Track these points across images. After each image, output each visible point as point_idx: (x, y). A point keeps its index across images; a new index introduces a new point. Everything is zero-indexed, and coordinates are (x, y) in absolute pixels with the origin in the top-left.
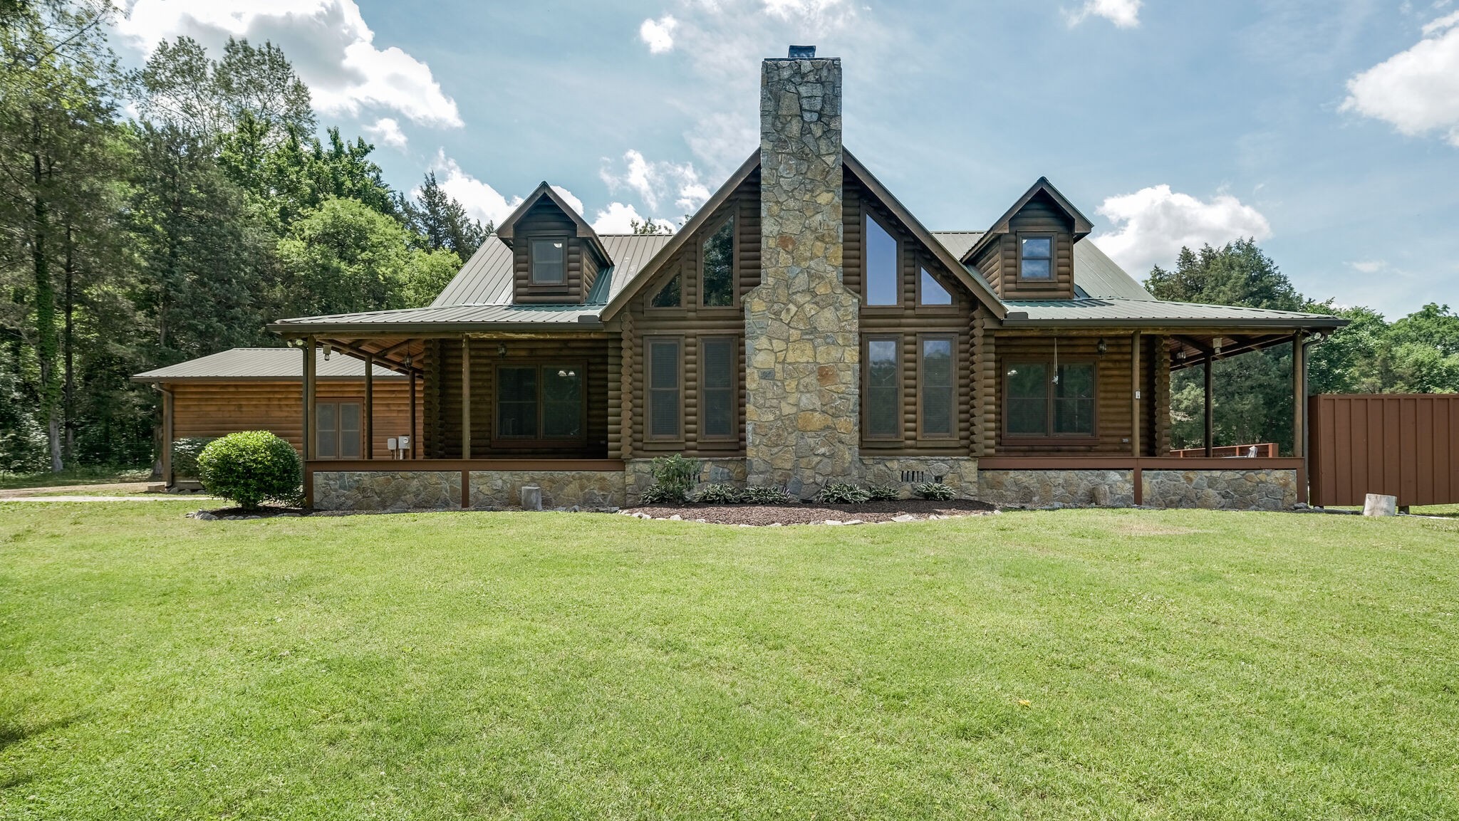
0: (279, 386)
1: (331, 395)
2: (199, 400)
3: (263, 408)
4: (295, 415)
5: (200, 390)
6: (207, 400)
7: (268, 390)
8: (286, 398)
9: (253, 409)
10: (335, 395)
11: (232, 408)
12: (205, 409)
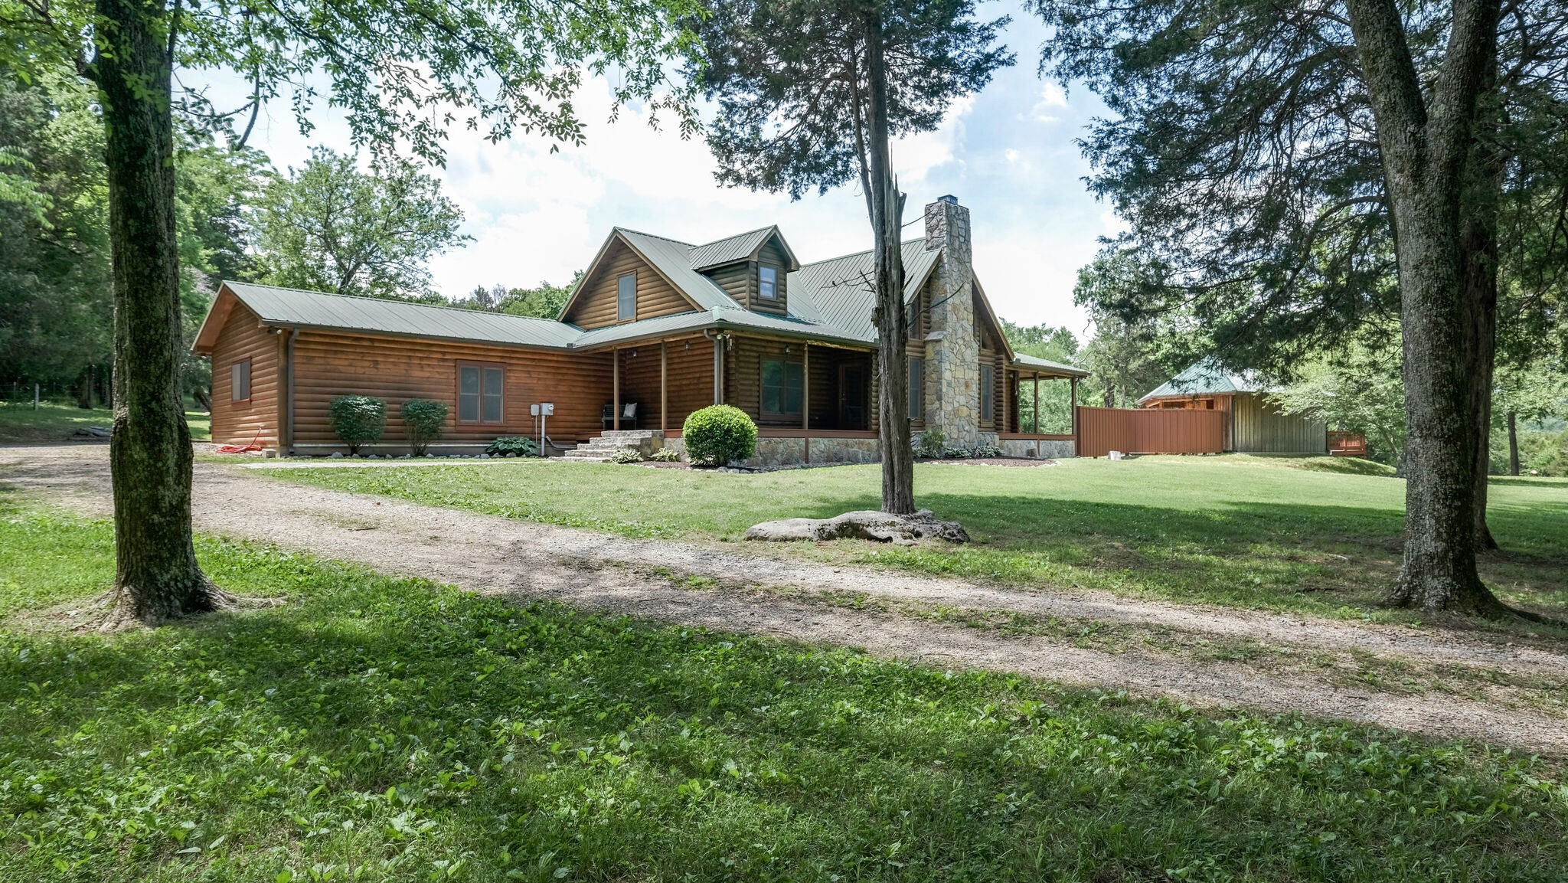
0: (420, 344)
1: (475, 358)
2: (326, 351)
3: (403, 367)
4: (437, 376)
5: (327, 340)
6: (336, 352)
7: (409, 347)
8: (428, 358)
9: (390, 366)
10: (479, 358)
11: (367, 364)
12: (331, 361)
